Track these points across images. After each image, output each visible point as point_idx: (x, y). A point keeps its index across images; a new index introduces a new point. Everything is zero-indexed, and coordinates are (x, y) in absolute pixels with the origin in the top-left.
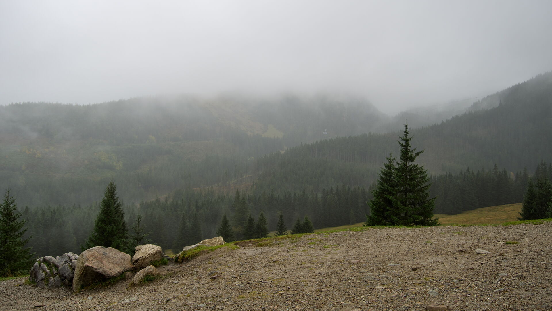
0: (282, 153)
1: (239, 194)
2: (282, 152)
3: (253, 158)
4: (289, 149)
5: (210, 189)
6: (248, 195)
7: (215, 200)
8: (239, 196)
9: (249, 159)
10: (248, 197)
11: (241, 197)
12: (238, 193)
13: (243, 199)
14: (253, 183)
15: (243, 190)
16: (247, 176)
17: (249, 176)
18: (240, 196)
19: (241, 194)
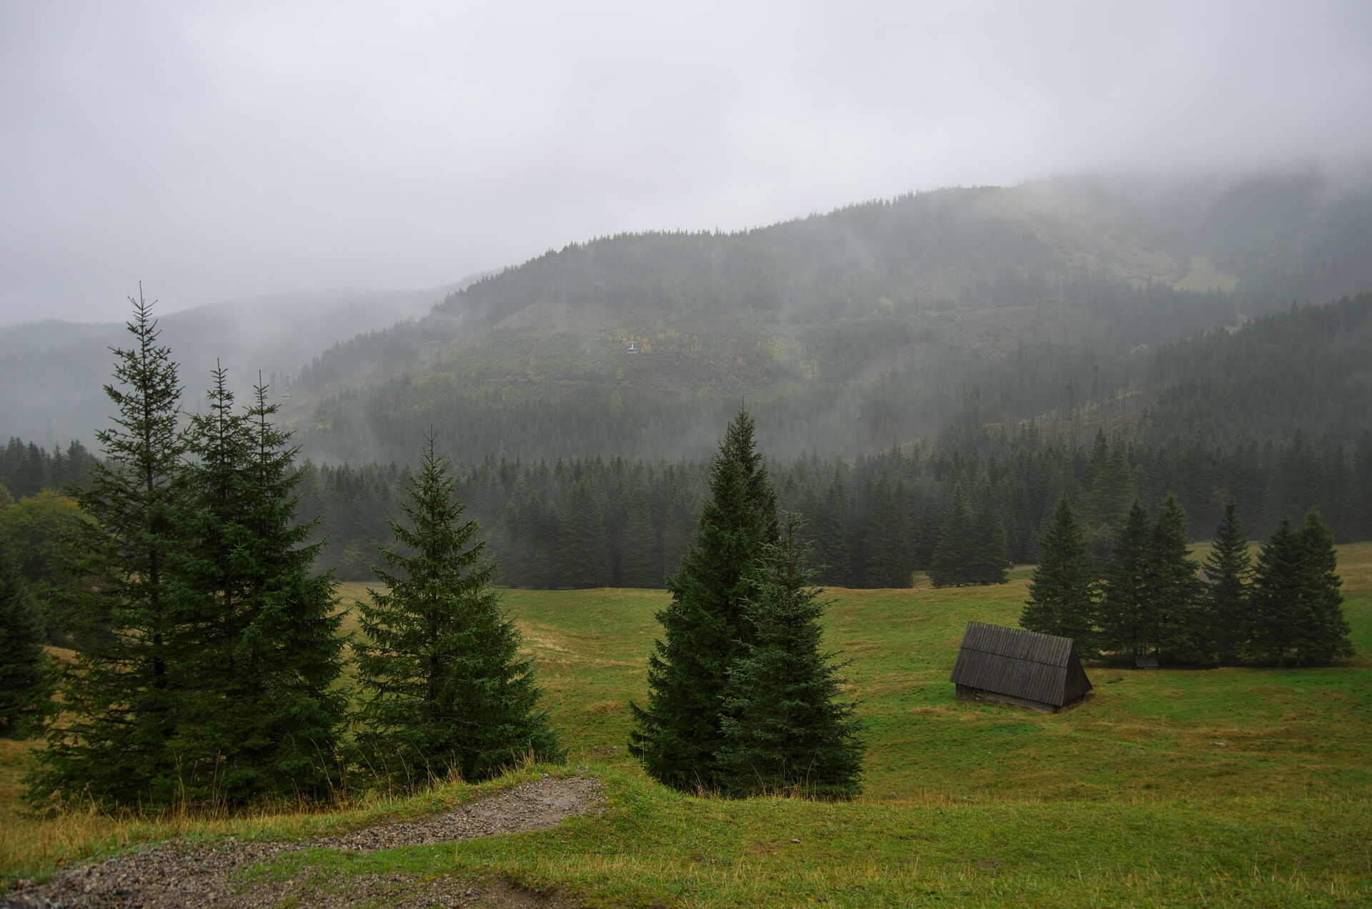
0: (1231, 333)
1: (1104, 440)
2: (1232, 330)
3: (1145, 346)
4: (1252, 321)
5: (1027, 428)
6: (1130, 443)
7: (1040, 456)
8: (1104, 447)
9: (1133, 351)
10: (1131, 448)
11: (1111, 451)
12: (1101, 438)
13: (1116, 455)
14: (1143, 413)
15: (1115, 430)
16: (1128, 394)
17: (1134, 393)
18: (1107, 447)
19: (1109, 442)
